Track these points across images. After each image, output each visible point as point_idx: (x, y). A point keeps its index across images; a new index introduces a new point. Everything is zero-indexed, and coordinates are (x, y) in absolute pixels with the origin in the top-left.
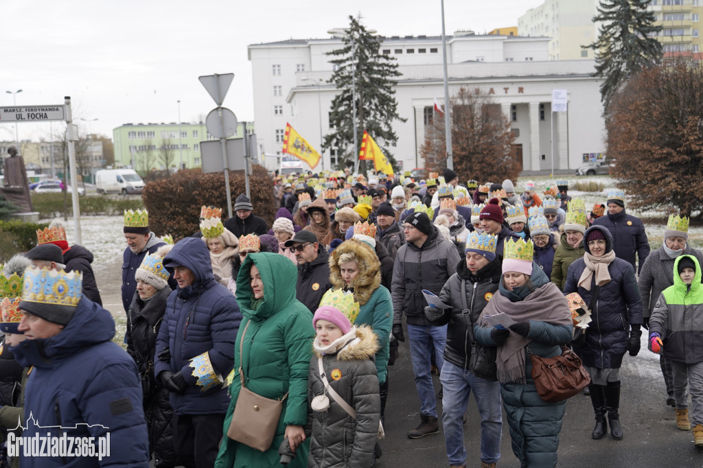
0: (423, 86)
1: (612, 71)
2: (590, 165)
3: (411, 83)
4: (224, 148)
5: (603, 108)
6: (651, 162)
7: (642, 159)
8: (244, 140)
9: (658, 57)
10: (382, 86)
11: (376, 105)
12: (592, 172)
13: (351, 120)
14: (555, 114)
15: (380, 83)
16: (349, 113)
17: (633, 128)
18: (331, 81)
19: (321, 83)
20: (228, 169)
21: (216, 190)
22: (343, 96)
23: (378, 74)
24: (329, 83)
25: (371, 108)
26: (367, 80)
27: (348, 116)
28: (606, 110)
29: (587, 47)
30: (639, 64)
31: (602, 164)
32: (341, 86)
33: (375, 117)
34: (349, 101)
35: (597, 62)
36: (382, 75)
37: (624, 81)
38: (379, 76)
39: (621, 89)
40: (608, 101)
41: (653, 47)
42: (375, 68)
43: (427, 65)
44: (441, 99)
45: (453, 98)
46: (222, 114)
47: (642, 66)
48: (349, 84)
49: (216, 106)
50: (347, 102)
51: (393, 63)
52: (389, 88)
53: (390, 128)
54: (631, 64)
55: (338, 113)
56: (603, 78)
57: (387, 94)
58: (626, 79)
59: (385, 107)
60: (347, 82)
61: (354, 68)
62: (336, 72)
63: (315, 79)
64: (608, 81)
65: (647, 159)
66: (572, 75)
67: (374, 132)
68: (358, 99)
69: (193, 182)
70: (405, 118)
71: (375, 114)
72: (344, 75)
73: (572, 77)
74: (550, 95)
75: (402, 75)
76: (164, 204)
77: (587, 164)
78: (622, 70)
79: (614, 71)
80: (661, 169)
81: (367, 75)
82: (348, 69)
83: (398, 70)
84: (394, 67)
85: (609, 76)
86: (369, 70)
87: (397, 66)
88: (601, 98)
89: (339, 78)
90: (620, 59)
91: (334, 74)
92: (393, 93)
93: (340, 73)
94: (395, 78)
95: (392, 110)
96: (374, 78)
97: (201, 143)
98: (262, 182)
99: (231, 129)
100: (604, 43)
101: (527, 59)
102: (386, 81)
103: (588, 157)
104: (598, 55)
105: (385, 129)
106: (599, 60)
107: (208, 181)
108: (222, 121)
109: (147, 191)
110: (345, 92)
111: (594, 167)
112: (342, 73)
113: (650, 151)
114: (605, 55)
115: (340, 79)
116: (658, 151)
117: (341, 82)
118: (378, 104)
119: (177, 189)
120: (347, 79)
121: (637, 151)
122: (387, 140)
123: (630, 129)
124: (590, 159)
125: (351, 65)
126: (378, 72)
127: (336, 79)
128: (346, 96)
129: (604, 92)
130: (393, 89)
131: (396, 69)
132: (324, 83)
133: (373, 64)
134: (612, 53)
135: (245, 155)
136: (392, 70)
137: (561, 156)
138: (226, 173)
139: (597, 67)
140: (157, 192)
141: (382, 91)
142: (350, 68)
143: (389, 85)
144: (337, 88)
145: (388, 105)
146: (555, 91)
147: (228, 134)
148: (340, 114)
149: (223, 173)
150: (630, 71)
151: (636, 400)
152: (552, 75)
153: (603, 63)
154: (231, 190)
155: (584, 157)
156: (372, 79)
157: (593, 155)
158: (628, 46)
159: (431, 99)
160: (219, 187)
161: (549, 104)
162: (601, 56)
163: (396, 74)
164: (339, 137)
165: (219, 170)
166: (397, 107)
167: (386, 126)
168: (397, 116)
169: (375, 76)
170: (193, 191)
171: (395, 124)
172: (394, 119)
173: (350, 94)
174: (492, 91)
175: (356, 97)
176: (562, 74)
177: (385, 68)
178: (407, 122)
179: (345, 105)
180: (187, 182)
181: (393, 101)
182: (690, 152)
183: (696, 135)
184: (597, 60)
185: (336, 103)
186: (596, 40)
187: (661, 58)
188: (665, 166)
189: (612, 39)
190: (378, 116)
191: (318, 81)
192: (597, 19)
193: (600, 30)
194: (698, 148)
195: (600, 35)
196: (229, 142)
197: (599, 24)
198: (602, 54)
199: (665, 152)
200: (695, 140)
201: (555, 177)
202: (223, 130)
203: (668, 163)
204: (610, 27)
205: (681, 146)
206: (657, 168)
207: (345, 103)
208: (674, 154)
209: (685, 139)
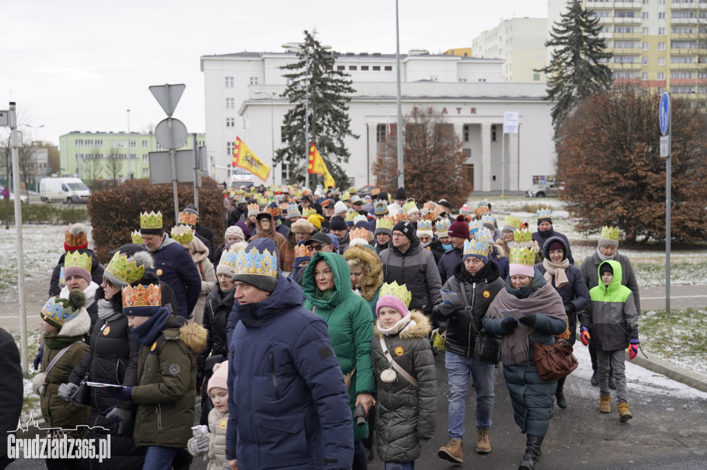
0: (377, 103)
1: (563, 95)
2: (539, 187)
3: (364, 100)
4: (173, 159)
5: (553, 132)
6: (599, 186)
7: (590, 183)
8: (194, 152)
9: (608, 83)
10: (336, 102)
11: (329, 121)
12: (541, 194)
13: (303, 135)
14: (507, 135)
15: (334, 99)
16: (302, 128)
17: (582, 152)
18: (284, 95)
19: (275, 97)
20: (177, 181)
21: (164, 202)
22: (296, 110)
23: (333, 90)
24: (283, 97)
25: (324, 124)
26: (321, 95)
27: (300, 130)
28: (556, 133)
29: (539, 71)
30: (590, 89)
31: (551, 186)
32: (295, 100)
33: (327, 132)
34: (302, 116)
35: (548, 86)
36: (336, 91)
37: (574, 106)
38: (333, 92)
39: (572, 113)
40: (558, 124)
41: (604, 74)
42: (329, 84)
43: (381, 82)
44: (393, 116)
45: (406, 117)
46: (172, 125)
47: (592, 92)
48: (303, 99)
49: (167, 117)
50: (300, 117)
51: (347, 79)
52: (343, 104)
53: (343, 144)
54: (581, 89)
55: (291, 127)
56: (554, 101)
57: (341, 110)
58: (576, 103)
59: (338, 123)
60: (300, 97)
61: (308, 83)
62: (290, 86)
63: (267, 93)
64: (559, 104)
65: (595, 183)
66: (524, 98)
67: (326, 148)
68: (311, 114)
69: (140, 193)
70: (357, 134)
71: (328, 130)
72: (298, 90)
73: (524, 100)
74: (502, 116)
75: (356, 91)
76: (110, 215)
77: (536, 186)
78: (573, 94)
79: (565, 96)
80: (608, 193)
81: (321, 90)
82: (302, 83)
83: (351, 86)
84: (348, 83)
85: (560, 100)
86: (323, 86)
87: (351, 82)
88: (551, 122)
89: (292, 92)
90: (571, 84)
91: (288, 88)
92: (347, 109)
93: (293, 87)
94: (349, 95)
95: (344, 126)
96: (328, 94)
97: (149, 153)
98: (211, 195)
99: (181, 140)
100: (556, 67)
101: (480, 80)
102: (340, 97)
103: (538, 179)
104: (550, 79)
105: (338, 145)
106: (550, 84)
107: (156, 192)
108: (172, 132)
109: (92, 200)
110: (299, 106)
111: (544, 189)
112: (296, 88)
113: (598, 175)
114: (557, 79)
115: (294, 93)
116: (605, 176)
117: (294, 96)
118: (331, 120)
119: (123, 200)
120: (300, 94)
121: (586, 175)
122: (338, 156)
123: (578, 153)
124: (540, 181)
125: (304, 80)
126: (332, 88)
127: (289, 93)
128: (299, 110)
129: (555, 115)
130: (346, 106)
131: (350, 85)
132: (277, 97)
133: (327, 80)
134: (564, 78)
135: (194, 166)
136: (346, 86)
137: (511, 178)
138: (175, 184)
139: (548, 91)
140: (103, 202)
141: (335, 107)
142: (304, 83)
143: (342, 101)
144: (291, 102)
145: (341, 121)
146: (507, 113)
147: (178, 145)
148: (292, 129)
149: (171, 185)
150: (580, 96)
151: (577, 420)
152: (505, 97)
153: (554, 87)
154: (179, 202)
155: (534, 180)
156: (325, 95)
157: (543, 178)
158: (579, 72)
159: (385, 116)
160: (167, 198)
161: (501, 126)
162: (553, 80)
163: (350, 90)
164: (291, 152)
165: (168, 181)
166: (350, 123)
167: (339, 142)
168: (349, 132)
169: (329, 92)
170: (140, 202)
171: (348, 140)
172: (347, 135)
173: (303, 109)
174: (445, 111)
175: (310, 112)
176: (514, 96)
177: (339, 84)
178: (360, 139)
179: (298, 120)
180: (135, 192)
181: (346, 117)
182: (636, 178)
183: (643, 161)
184: (549, 84)
185: (289, 118)
186: (548, 64)
187: (611, 84)
188: (612, 190)
189: (564, 64)
190: (331, 132)
191: (271, 95)
192: (549, 44)
193: (553, 55)
194: (644, 174)
195: (552, 59)
196: (179, 153)
197: (551, 48)
198: (554, 78)
199: (612, 176)
200: (642, 165)
201: (505, 199)
202: (173, 141)
203: (615, 188)
204: (562, 52)
205: (628, 171)
206: (604, 192)
207: (298, 117)
208: (621, 178)
209: (632, 165)
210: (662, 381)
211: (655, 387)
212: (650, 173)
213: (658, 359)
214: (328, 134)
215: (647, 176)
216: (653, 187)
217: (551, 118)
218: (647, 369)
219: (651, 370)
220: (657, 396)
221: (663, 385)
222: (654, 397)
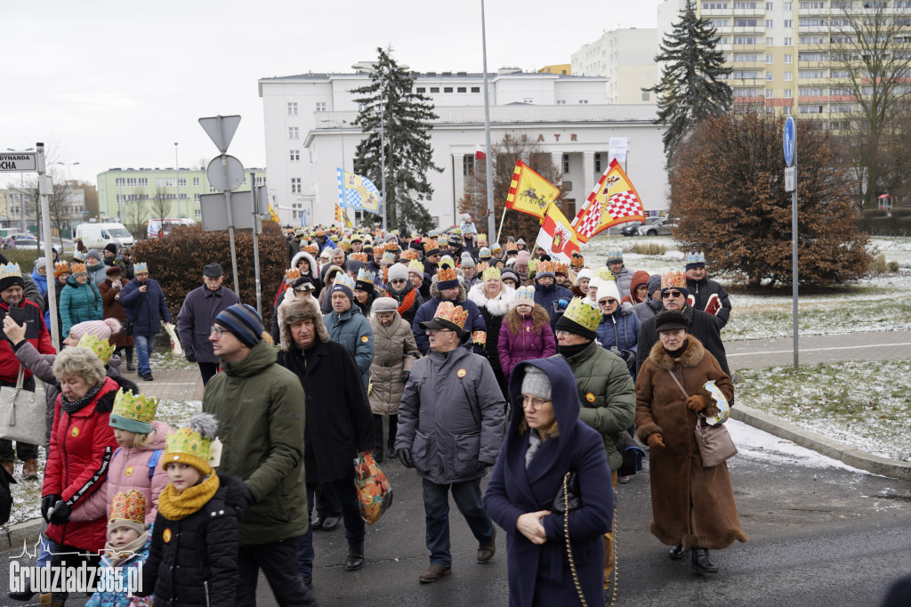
0: (463, 130)
1: (676, 118)
3: (449, 127)
4: (228, 202)
5: (666, 160)
6: (718, 222)
7: (708, 220)
8: (252, 194)
9: (728, 103)
10: (416, 130)
11: (408, 152)
12: (653, 232)
13: (379, 168)
15: (413, 126)
16: (377, 160)
17: (698, 184)
18: (356, 123)
19: (344, 125)
20: (233, 227)
21: (219, 252)
22: (370, 140)
23: (412, 116)
24: (354, 126)
25: (402, 156)
26: (398, 123)
27: (376, 164)
28: (669, 162)
29: (648, 90)
30: (707, 110)
31: (664, 223)
32: (368, 129)
33: (406, 165)
34: (377, 147)
35: (659, 107)
36: (416, 118)
37: (689, 130)
38: (412, 119)
39: (686, 139)
40: (671, 152)
41: (722, 92)
42: (408, 109)
43: (468, 106)
44: (481, 145)
45: (496, 146)
46: (227, 163)
47: (709, 113)
48: (377, 127)
49: (220, 154)
50: (375, 148)
51: (429, 103)
52: (423, 133)
53: (425, 179)
54: (697, 110)
55: (364, 160)
56: (666, 125)
57: (421, 139)
58: (691, 127)
59: (419, 154)
60: (374, 125)
61: (384, 108)
62: (362, 113)
63: (337, 120)
64: (671, 129)
65: (713, 219)
66: (632, 121)
67: (405, 183)
68: (388, 145)
69: (191, 242)
70: (441, 167)
71: (407, 162)
72: (371, 117)
73: (632, 124)
74: (606, 143)
75: (438, 117)
78: (688, 117)
79: (679, 118)
80: (728, 231)
81: (398, 116)
82: (376, 109)
83: (434, 111)
84: (429, 109)
85: (673, 123)
86: (401, 111)
87: (433, 107)
88: (663, 149)
89: (365, 119)
90: (686, 105)
91: (360, 115)
92: (428, 138)
93: (366, 114)
94: (430, 121)
95: (426, 158)
96: (406, 121)
97: (201, 195)
98: (273, 243)
99: (237, 180)
100: (668, 86)
101: (581, 102)
102: (420, 125)
103: (649, 215)
104: (661, 99)
105: (419, 180)
107: (209, 240)
108: (226, 171)
110: (373, 136)
111: (655, 226)
112: (369, 115)
113: (717, 211)
114: (669, 99)
115: (366, 121)
116: (725, 211)
117: (367, 124)
118: (410, 150)
119: (172, 250)
120: (375, 122)
121: (703, 210)
122: (420, 193)
123: (694, 186)
125: (379, 105)
126: (411, 114)
127: (362, 121)
128: (373, 141)
129: (667, 141)
130: (427, 134)
131: (432, 111)
132: (348, 125)
133: (406, 104)
134: (677, 98)
135: (253, 211)
136: (427, 111)
138: (231, 231)
139: (659, 114)
141: (415, 136)
142: (378, 109)
143: (423, 128)
144: (364, 131)
145: (422, 152)
146: (612, 139)
147: (234, 186)
148: (366, 162)
149: (227, 232)
150: (696, 118)
152: (609, 121)
153: (666, 108)
154: (237, 252)
156: (403, 122)
157: (654, 213)
158: (694, 90)
159: (472, 145)
160: (223, 247)
161: (606, 154)
162: (664, 101)
163: (432, 116)
165: (226, 229)
166: (432, 154)
167: (420, 177)
168: (432, 165)
169: (408, 118)
170: (191, 252)
171: (430, 174)
172: (429, 168)
173: (378, 138)
174: (541, 138)
175: (384, 143)
176: (620, 120)
177: (419, 109)
178: (445, 172)
179: (373, 151)
180: (185, 241)
181: (428, 147)
182: (760, 213)
183: (767, 193)
184: (660, 105)
185: (362, 149)
186: (659, 82)
187: (731, 104)
188: (733, 227)
189: (676, 82)
190: (411, 165)
191: (341, 123)
192: (660, 59)
193: (663, 71)
194: (769, 208)
195: (663, 77)
196: (234, 195)
197: (662, 64)
198: (665, 98)
199: (733, 211)
200: (766, 198)
201: (612, 238)
202: (227, 182)
203: (736, 224)
204: (674, 68)
205: (750, 205)
206: (723, 230)
207: (372, 149)
208: (743, 214)
209: (754, 198)
210: (789, 448)
211: (781, 455)
212: (776, 207)
213: (786, 423)
214: (408, 167)
215: (772, 210)
216: (779, 223)
217: (663, 145)
218: (773, 434)
219: (777, 436)
220: (783, 465)
221: (790, 452)
222: (779, 466)
